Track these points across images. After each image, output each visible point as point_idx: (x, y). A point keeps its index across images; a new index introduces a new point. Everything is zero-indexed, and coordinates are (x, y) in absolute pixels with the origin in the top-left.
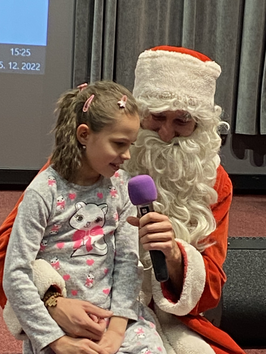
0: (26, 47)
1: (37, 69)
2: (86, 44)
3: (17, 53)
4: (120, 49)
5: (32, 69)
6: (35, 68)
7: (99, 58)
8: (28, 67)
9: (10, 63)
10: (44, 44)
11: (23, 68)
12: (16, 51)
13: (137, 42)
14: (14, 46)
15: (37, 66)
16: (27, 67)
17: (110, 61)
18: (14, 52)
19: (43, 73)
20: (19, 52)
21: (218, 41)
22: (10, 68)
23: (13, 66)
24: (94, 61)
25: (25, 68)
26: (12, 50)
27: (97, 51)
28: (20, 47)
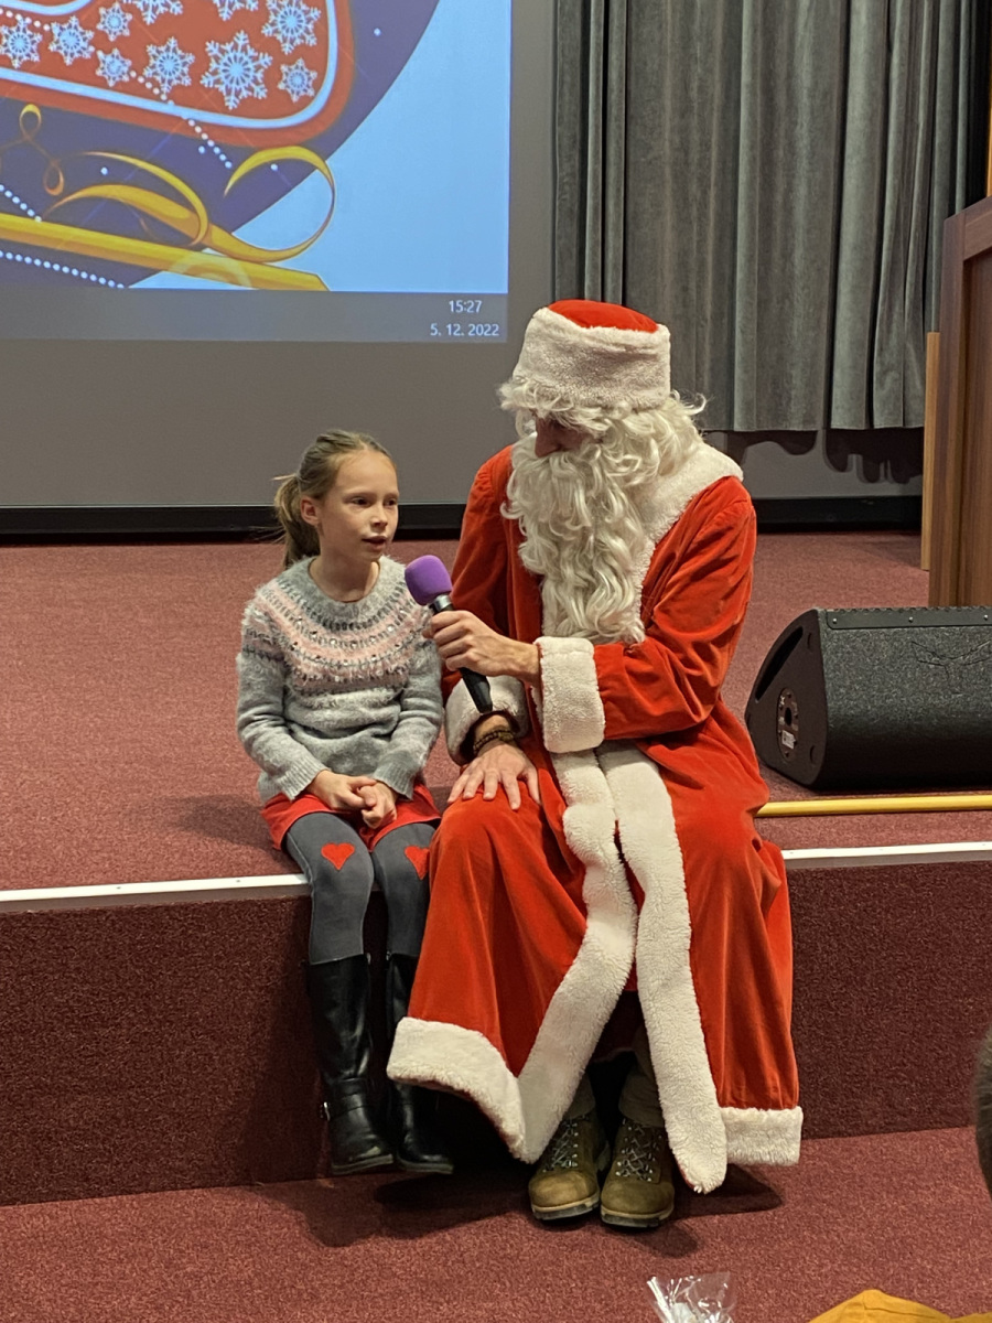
0: (475, 297)
1: (494, 334)
2: (574, 288)
3: (459, 308)
4: (633, 294)
5: (486, 334)
6: (490, 332)
8: (480, 331)
9: (449, 326)
10: (505, 290)
11: (470, 334)
12: (458, 305)
13: (659, 279)
14: (455, 297)
15: (493, 329)
16: (477, 331)
18: (455, 307)
19: (504, 341)
20: (464, 306)
21: (797, 272)
22: (450, 333)
23: (455, 332)
25: (474, 332)
26: (452, 303)
28: (465, 297)
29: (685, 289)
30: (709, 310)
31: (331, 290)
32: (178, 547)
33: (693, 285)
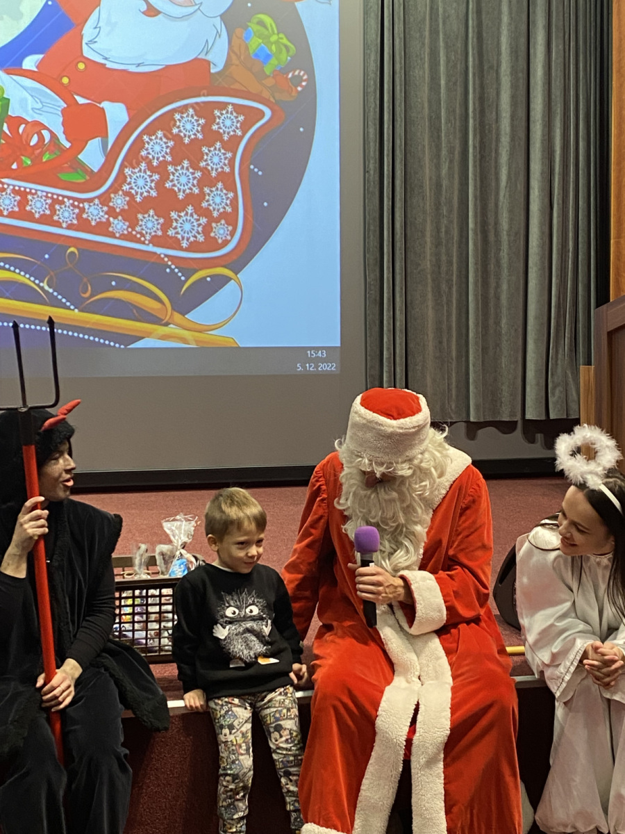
0: (322, 348)
1: (332, 368)
2: (378, 342)
3: (313, 355)
4: (411, 345)
5: (328, 369)
6: (331, 368)
7: (391, 354)
9: (308, 365)
10: (339, 345)
11: (319, 369)
12: (312, 353)
13: (426, 337)
14: (311, 348)
15: (332, 366)
16: (324, 367)
17: (401, 358)
18: (311, 355)
19: (338, 372)
20: (316, 354)
21: (503, 332)
22: (308, 369)
23: (310, 368)
24: (386, 358)
25: (322, 368)
26: (309, 352)
27: (388, 349)
28: (317, 349)
29: (441, 342)
30: (454, 354)
31: (240, 346)
32: (155, 493)
33: (445, 340)
